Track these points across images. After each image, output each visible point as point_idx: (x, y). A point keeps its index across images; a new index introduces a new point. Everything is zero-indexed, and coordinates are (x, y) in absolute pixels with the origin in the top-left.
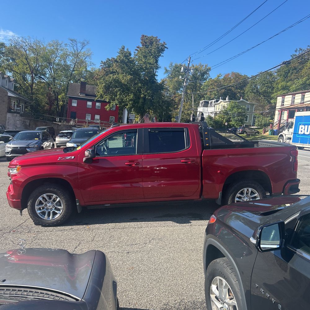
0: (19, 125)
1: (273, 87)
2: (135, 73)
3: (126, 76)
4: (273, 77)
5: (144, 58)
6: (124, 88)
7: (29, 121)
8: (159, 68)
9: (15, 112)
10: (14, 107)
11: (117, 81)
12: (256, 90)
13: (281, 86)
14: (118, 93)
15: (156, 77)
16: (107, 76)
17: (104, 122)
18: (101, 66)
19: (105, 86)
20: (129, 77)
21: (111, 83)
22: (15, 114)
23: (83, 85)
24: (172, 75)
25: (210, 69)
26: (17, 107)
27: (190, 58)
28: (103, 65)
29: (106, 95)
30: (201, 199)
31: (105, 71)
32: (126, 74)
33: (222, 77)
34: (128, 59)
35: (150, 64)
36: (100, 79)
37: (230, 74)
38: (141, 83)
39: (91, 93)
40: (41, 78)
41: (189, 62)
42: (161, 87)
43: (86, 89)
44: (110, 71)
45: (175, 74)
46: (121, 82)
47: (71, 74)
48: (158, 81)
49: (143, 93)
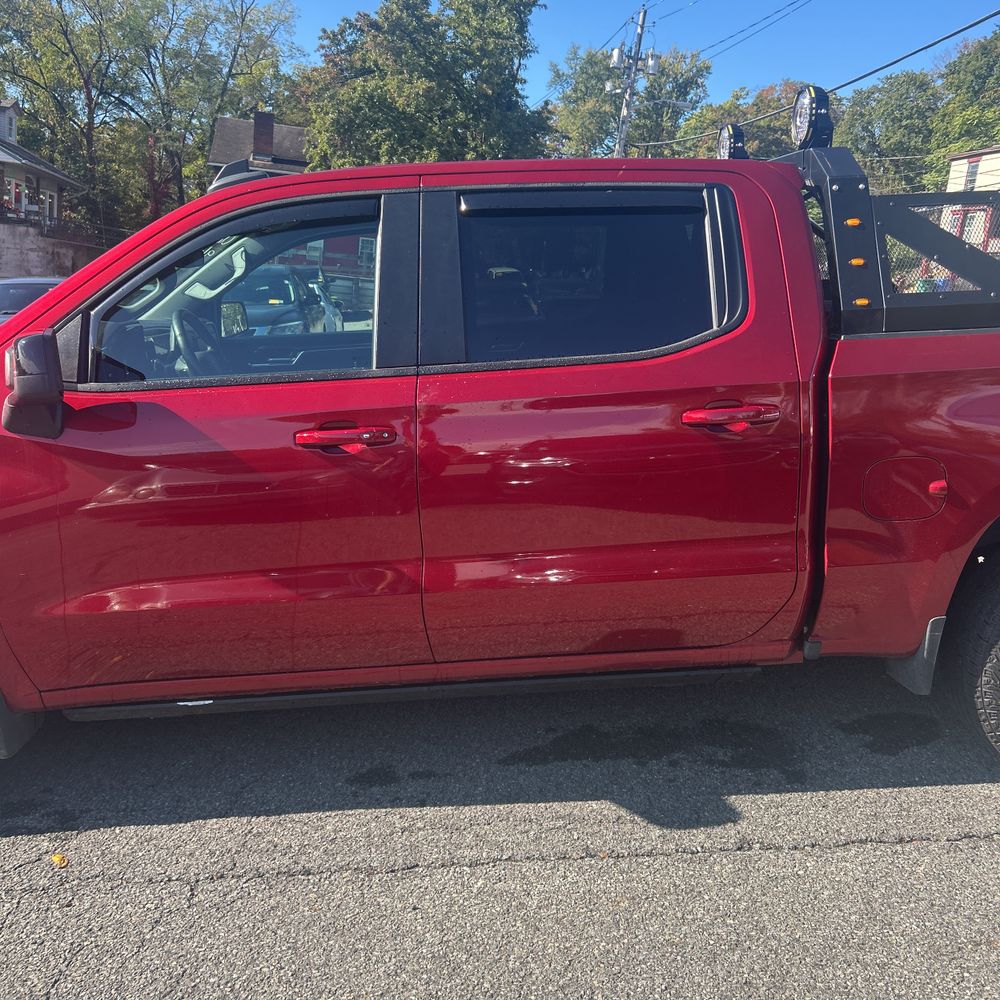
0: (36, 267)
1: (930, 132)
2: (444, 72)
3: (410, 82)
4: (930, 92)
5: (474, 13)
6: (404, 129)
7: (71, 253)
8: (529, 51)
9: (21, 222)
10: (18, 199)
11: (380, 104)
12: (867, 141)
13: (964, 123)
14: (384, 147)
15: (518, 86)
16: (343, 84)
17: (338, 256)
18: (323, 47)
19: (336, 122)
20: (422, 85)
21: (358, 109)
22: (22, 229)
23: (264, 123)
24: (575, 90)
25: (708, 68)
26: (31, 202)
27: (645, 12)
28: (326, 42)
29: (340, 157)
30: (797, 658)
31: (336, 64)
32: (411, 73)
33: (750, 101)
34: (419, 19)
35: (498, 35)
36: (319, 97)
37: (777, 88)
38: (464, 108)
39: (292, 154)
40: (126, 104)
41: (642, 28)
42: (539, 122)
43: (275, 141)
44: (352, 67)
45: (587, 88)
46: (391, 108)
47: (224, 89)
48: (528, 102)
49: (473, 145)
